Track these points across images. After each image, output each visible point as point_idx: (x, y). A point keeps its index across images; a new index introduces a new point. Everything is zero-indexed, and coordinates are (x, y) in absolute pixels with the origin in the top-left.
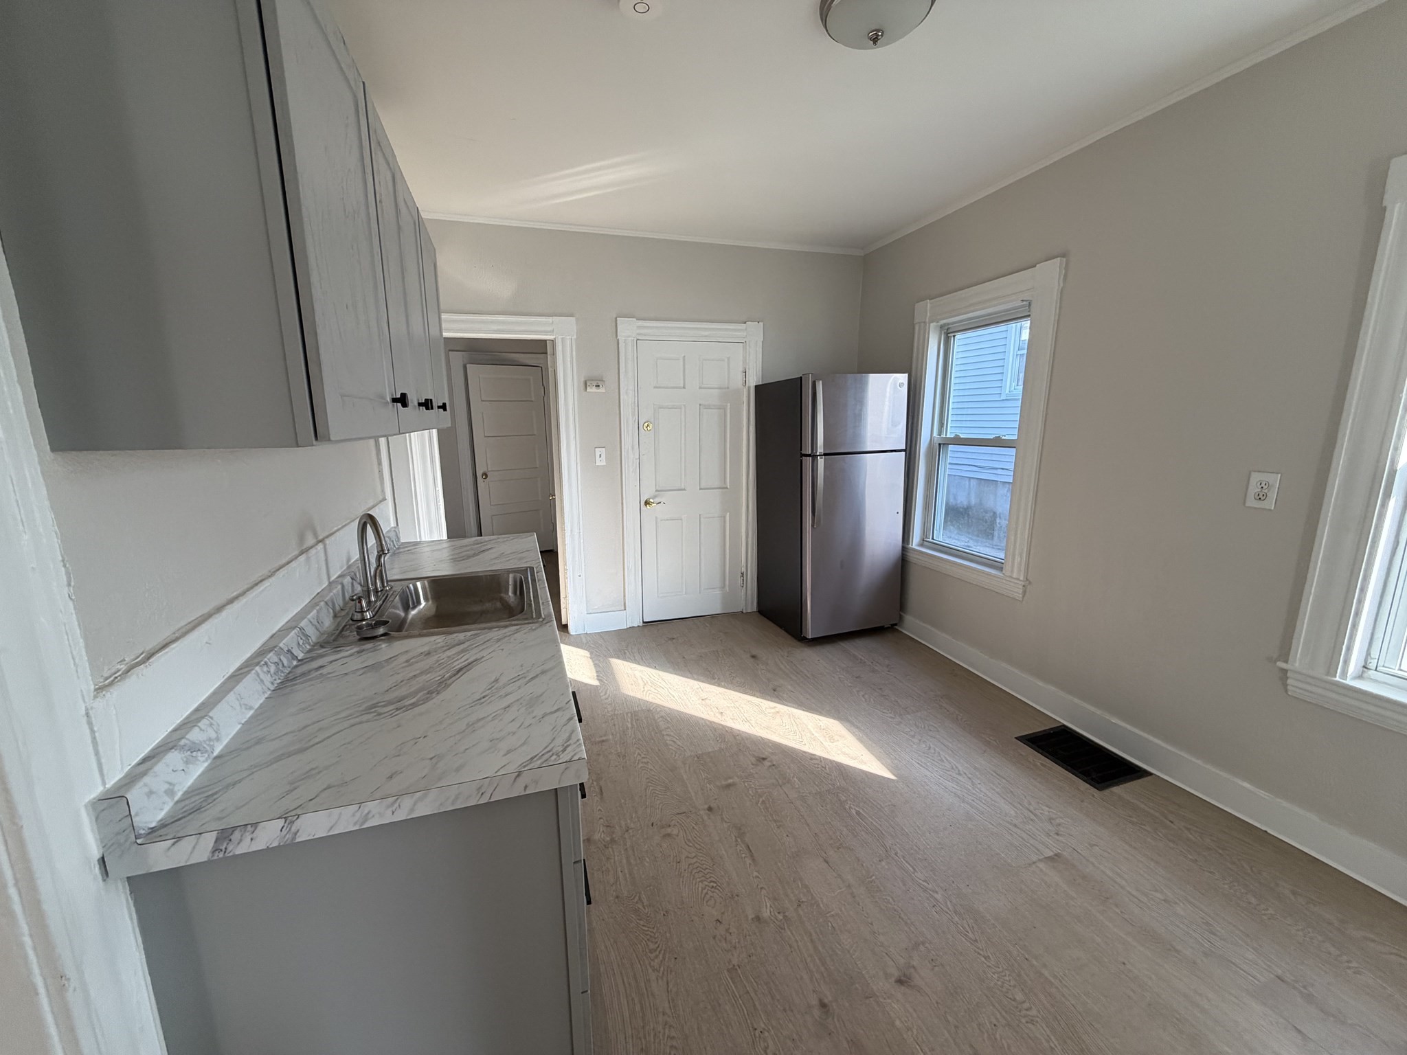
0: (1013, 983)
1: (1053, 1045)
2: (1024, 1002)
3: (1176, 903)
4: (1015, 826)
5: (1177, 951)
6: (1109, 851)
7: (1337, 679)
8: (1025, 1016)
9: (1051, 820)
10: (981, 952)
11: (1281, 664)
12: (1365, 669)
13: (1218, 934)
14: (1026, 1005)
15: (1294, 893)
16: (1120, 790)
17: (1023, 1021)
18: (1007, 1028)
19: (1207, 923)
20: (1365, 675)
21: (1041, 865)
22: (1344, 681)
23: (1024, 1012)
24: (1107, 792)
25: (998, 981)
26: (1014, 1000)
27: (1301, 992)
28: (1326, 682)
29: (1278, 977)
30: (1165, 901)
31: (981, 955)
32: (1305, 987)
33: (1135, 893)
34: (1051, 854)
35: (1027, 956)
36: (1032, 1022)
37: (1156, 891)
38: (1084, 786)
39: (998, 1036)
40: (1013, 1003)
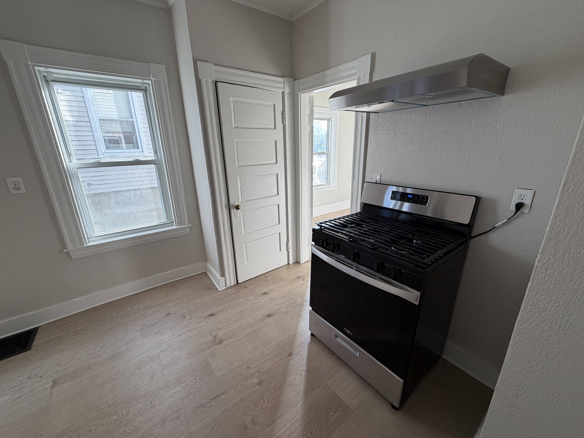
0: (108, 419)
1: (139, 407)
2: (119, 415)
3: (104, 345)
4: (19, 398)
5: (122, 352)
6: (66, 358)
7: (85, 245)
8: (125, 416)
9: (29, 378)
10: (86, 433)
11: (65, 251)
12: (89, 239)
13: (121, 338)
14: (120, 415)
15: (117, 313)
16: (37, 342)
17: (126, 417)
18: (127, 426)
19: (116, 339)
20: (89, 241)
21: (54, 390)
22: (87, 245)
23: (123, 417)
24: (33, 347)
25: (104, 426)
26: (116, 420)
27: (146, 327)
28: (82, 248)
29: (140, 330)
30: (101, 347)
31: (87, 433)
32: (145, 326)
33: (92, 356)
34: (51, 383)
35: (99, 409)
36: (128, 414)
37: (95, 349)
38: (21, 355)
39: (128, 431)
40: (117, 420)
